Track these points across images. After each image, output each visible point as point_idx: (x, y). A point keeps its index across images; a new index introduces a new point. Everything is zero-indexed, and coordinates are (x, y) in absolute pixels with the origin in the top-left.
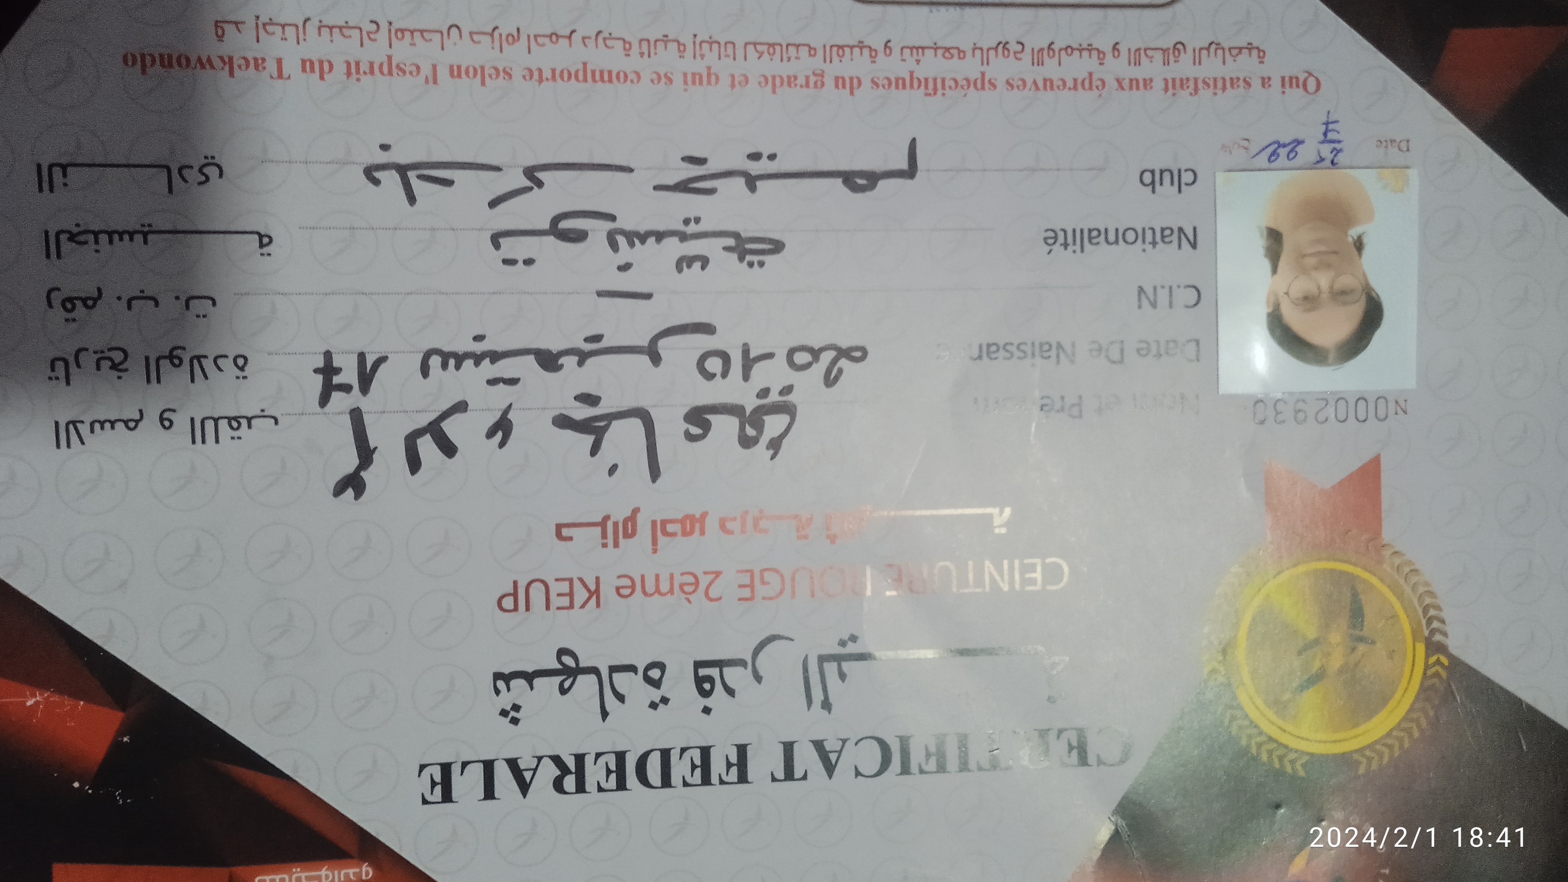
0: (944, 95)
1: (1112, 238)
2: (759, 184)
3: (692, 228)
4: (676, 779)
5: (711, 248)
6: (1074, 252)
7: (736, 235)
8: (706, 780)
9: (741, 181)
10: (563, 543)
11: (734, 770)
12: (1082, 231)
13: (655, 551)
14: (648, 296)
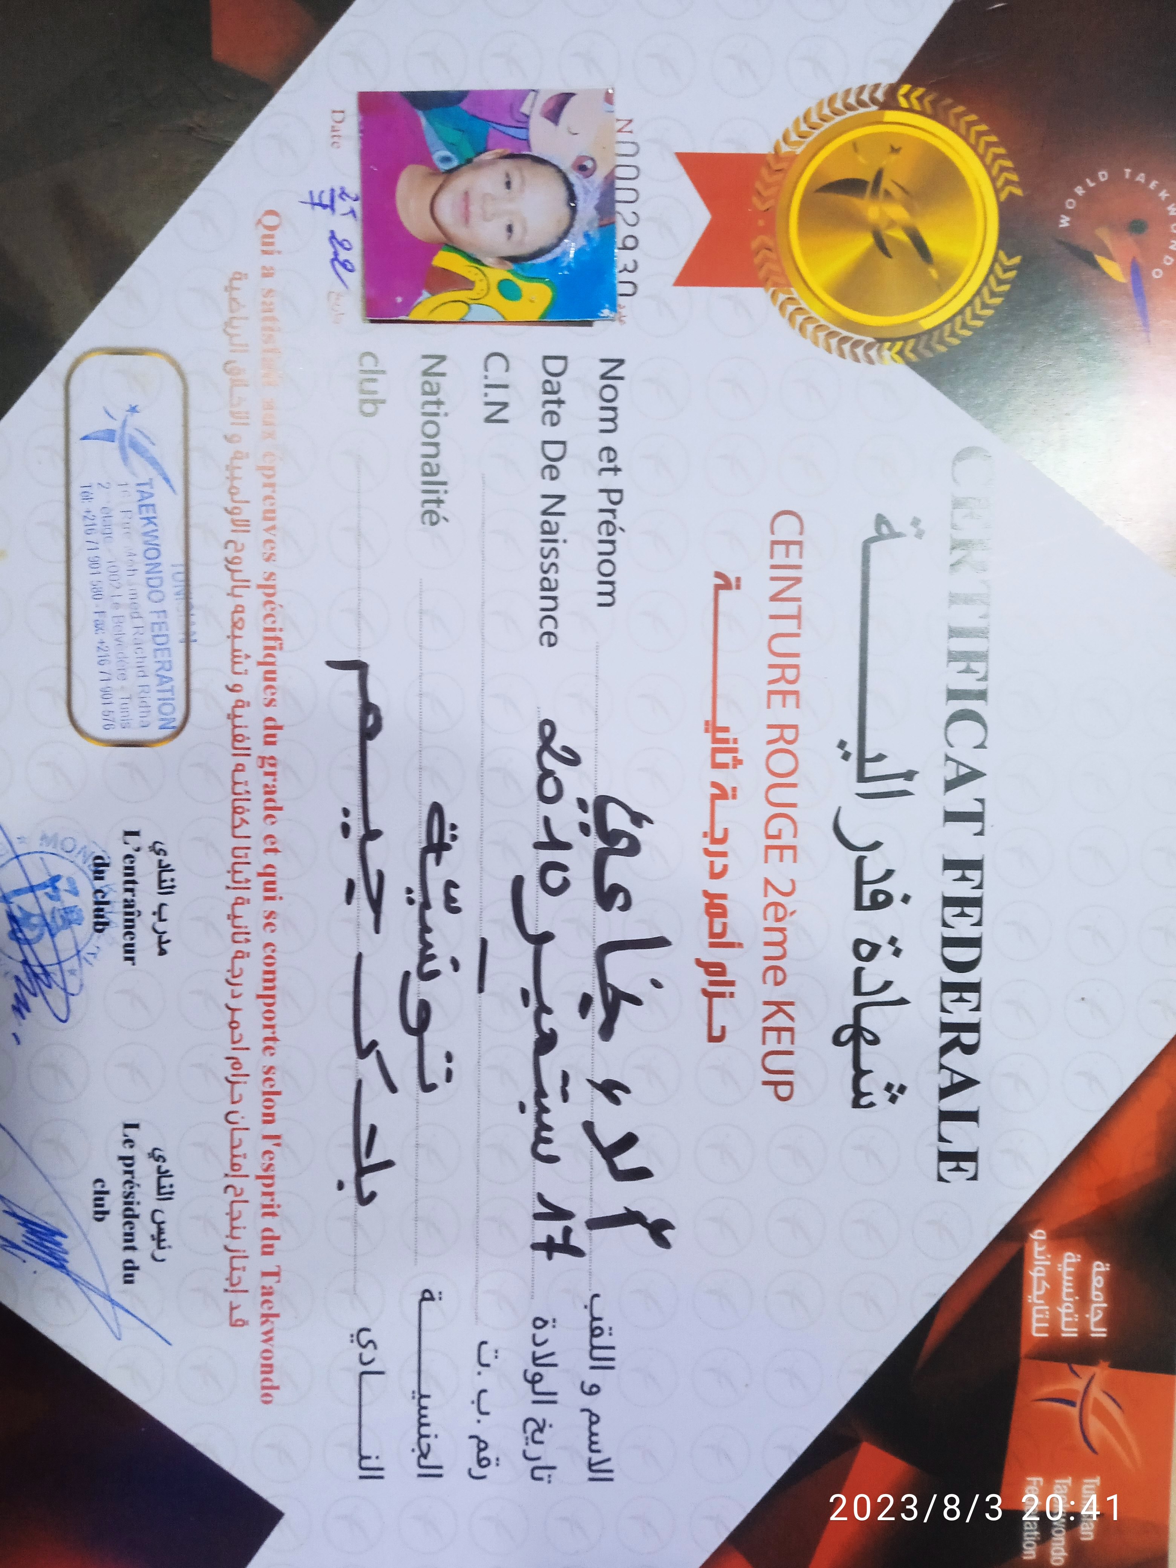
0: (281, 630)
1: (431, 450)
2: (373, 827)
3: (417, 896)
4: (974, 933)
5: (437, 877)
6: (446, 492)
7: (425, 852)
8: (977, 902)
9: (370, 845)
10: (728, 1035)
11: (969, 873)
12: (425, 483)
13: (740, 945)
14: (484, 943)
